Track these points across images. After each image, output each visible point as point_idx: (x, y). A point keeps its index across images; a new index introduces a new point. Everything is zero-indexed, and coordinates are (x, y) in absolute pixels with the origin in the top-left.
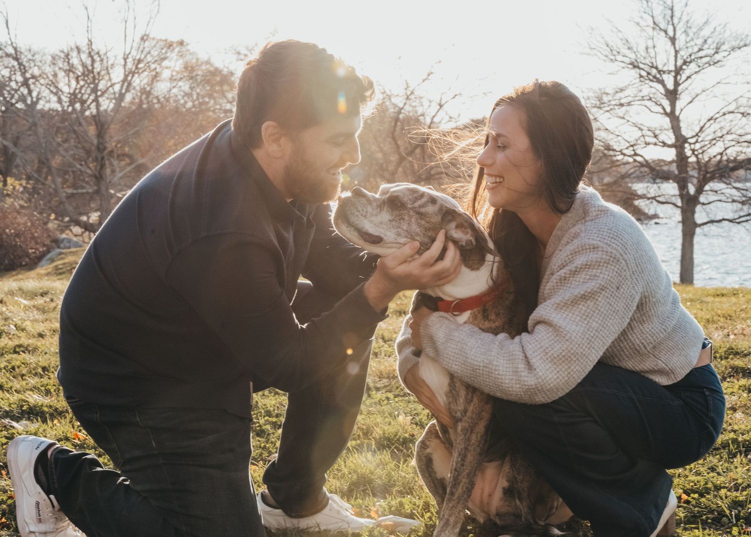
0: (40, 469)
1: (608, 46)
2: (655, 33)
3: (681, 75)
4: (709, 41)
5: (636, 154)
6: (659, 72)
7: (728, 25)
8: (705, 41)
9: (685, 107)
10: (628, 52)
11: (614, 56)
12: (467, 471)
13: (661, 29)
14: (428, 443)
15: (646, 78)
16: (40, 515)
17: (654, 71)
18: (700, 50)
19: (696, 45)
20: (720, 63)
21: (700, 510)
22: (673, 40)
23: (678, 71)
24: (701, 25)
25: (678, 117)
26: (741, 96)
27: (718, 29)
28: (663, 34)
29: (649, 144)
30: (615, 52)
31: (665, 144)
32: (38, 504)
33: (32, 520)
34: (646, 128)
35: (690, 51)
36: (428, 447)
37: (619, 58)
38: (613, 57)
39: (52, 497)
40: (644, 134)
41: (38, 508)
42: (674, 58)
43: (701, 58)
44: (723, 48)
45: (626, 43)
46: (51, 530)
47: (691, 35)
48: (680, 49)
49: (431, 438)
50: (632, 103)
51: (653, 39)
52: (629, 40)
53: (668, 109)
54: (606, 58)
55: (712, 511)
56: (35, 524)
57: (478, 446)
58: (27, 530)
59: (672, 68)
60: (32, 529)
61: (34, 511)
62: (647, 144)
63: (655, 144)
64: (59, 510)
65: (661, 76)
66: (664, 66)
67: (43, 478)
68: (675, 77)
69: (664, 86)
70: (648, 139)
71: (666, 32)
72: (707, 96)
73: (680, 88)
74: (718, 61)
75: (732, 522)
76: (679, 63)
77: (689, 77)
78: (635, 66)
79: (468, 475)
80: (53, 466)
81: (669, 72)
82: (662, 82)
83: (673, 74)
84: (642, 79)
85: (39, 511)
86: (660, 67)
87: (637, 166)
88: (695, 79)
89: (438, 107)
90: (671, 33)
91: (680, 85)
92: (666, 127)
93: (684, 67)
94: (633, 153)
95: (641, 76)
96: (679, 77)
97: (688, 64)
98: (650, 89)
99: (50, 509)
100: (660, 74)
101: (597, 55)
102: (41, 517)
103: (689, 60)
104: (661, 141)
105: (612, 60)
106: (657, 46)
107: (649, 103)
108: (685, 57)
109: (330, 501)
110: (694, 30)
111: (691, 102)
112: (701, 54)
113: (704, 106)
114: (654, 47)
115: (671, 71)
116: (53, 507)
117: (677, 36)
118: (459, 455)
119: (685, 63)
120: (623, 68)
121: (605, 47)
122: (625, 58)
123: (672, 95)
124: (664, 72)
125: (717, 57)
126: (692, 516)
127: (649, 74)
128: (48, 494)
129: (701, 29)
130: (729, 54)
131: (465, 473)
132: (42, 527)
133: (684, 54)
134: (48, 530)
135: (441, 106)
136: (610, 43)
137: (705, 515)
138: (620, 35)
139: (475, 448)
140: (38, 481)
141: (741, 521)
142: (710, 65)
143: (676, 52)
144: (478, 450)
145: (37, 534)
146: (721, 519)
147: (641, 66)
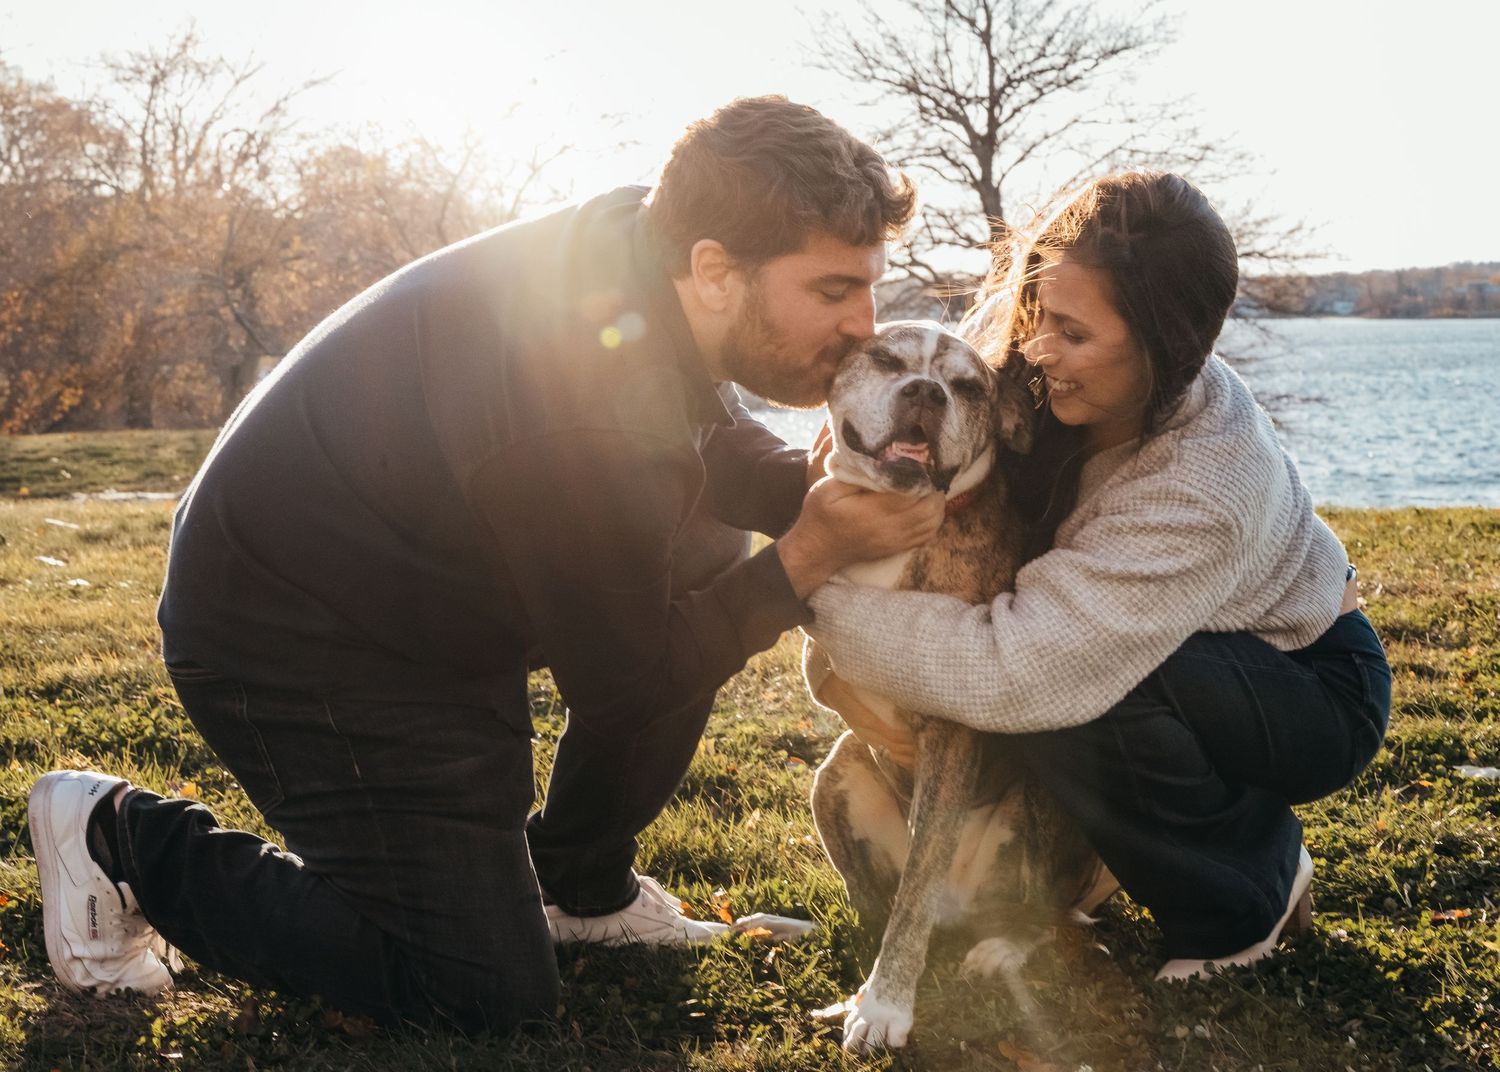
0: (98, 830)
1: (858, 50)
2: (950, 24)
3: (1001, 107)
4: (1058, 38)
5: (914, 263)
6: (959, 98)
7: (1093, 8)
8: (1050, 39)
9: (1010, 169)
10: (896, 61)
11: (870, 67)
12: (941, 820)
13: (961, 16)
14: (840, 771)
15: (934, 112)
16: (94, 924)
17: (948, 99)
18: (1041, 55)
19: (1031, 46)
20: (1079, 81)
21: (1340, 885)
22: (986, 37)
23: (995, 98)
24: (1040, 8)
25: (997, 189)
26: (1120, 148)
27: (1075, 15)
28: (965, 25)
29: (940, 242)
30: (871, 62)
31: (971, 242)
32: (92, 900)
33: (79, 934)
34: (933, 212)
35: (1019, 57)
36: (841, 778)
37: (880, 73)
38: (867, 72)
39: (123, 885)
40: (930, 223)
41: (93, 909)
42: (987, 73)
43: (1041, 72)
44: (1085, 50)
45: (894, 44)
46: (115, 954)
47: (1020, 24)
48: (1000, 55)
49: (847, 760)
50: (908, 162)
51: (945, 36)
52: (900, 36)
53: (978, 173)
54: (853, 74)
55: (1361, 888)
56: (85, 944)
57: (961, 770)
58: (67, 954)
59: (984, 92)
60: (78, 951)
61: (83, 916)
62: (937, 242)
63: (952, 243)
64: (136, 913)
65: (962, 108)
66: (969, 86)
67: (105, 850)
68: (991, 111)
69: (969, 128)
70: (938, 233)
71: (972, 23)
72: (1050, 147)
73: (1000, 133)
74: (1076, 78)
75: (1405, 906)
76: (999, 81)
77: (1017, 110)
78: (912, 88)
79: (943, 826)
80: (127, 826)
81: (980, 100)
82: (964, 121)
83: (986, 104)
84: (926, 116)
85: (94, 915)
86: (960, 90)
87: (917, 287)
88: (1027, 114)
89: (530, 172)
90: (982, 24)
91: (999, 125)
92: (971, 209)
93: (1009, 90)
94: (908, 260)
95: (923, 110)
96: (997, 111)
97: (1015, 84)
98: (942, 134)
99: (118, 910)
100: (959, 104)
101: (836, 68)
102: (97, 928)
103: (1018, 76)
104: (963, 235)
105: (865, 77)
106: (954, 48)
107: (941, 163)
108: (1010, 70)
109: (641, 889)
110: (1027, 17)
111: (1022, 159)
112: (1042, 63)
113: (1045, 167)
114: (947, 50)
115: (983, 99)
116: (124, 905)
117: (993, 30)
118: (925, 791)
119: (1010, 82)
120: (889, 92)
121: (853, 52)
122: (892, 72)
123: (985, 146)
124: (969, 101)
125: (1073, 70)
126: (1326, 898)
127: (938, 104)
128: (115, 880)
129: (1040, 16)
130: (1097, 64)
131: (938, 825)
132: (98, 949)
133: (1006, 65)
134: (110, 953)
135: (535, 169)
136: (862, 44)
137: (1351, 894)
138: (882, 28)
139: (953, 776)
140: (95, 855)
141: (1424, 901)
142: (1059, 86)
143: (992, 60)
144: (961, 779)
145: (86, 962)
146: (1382, 901)
147: (923, 88)
